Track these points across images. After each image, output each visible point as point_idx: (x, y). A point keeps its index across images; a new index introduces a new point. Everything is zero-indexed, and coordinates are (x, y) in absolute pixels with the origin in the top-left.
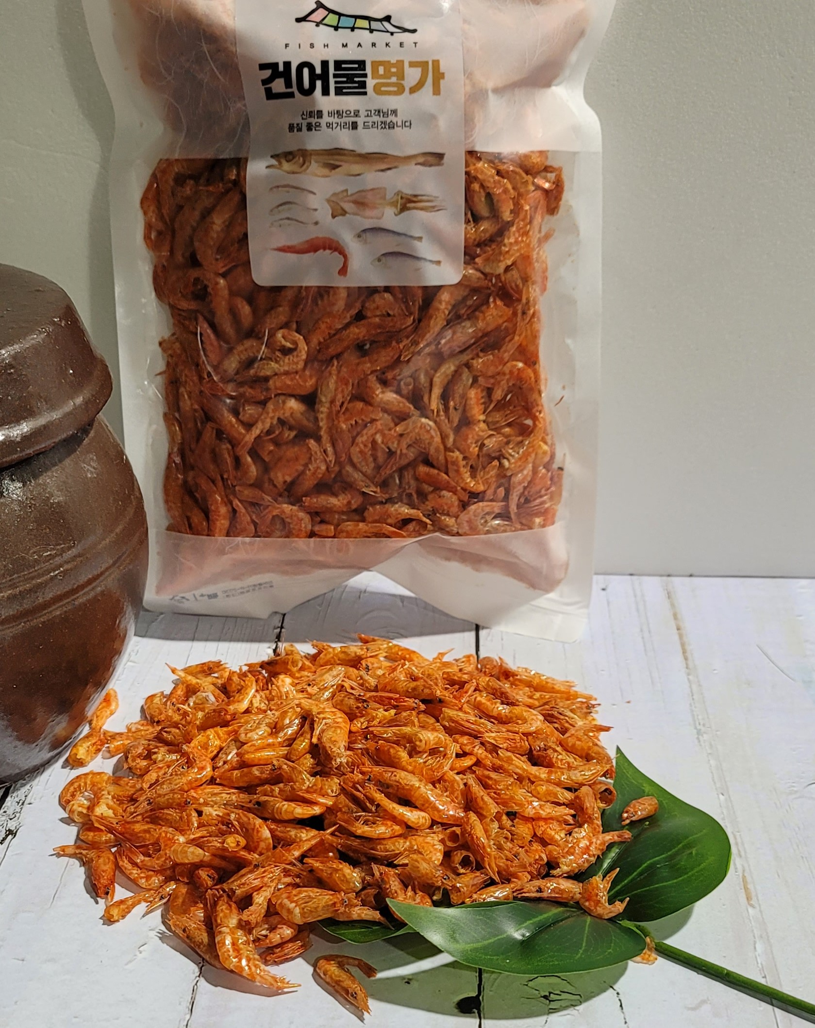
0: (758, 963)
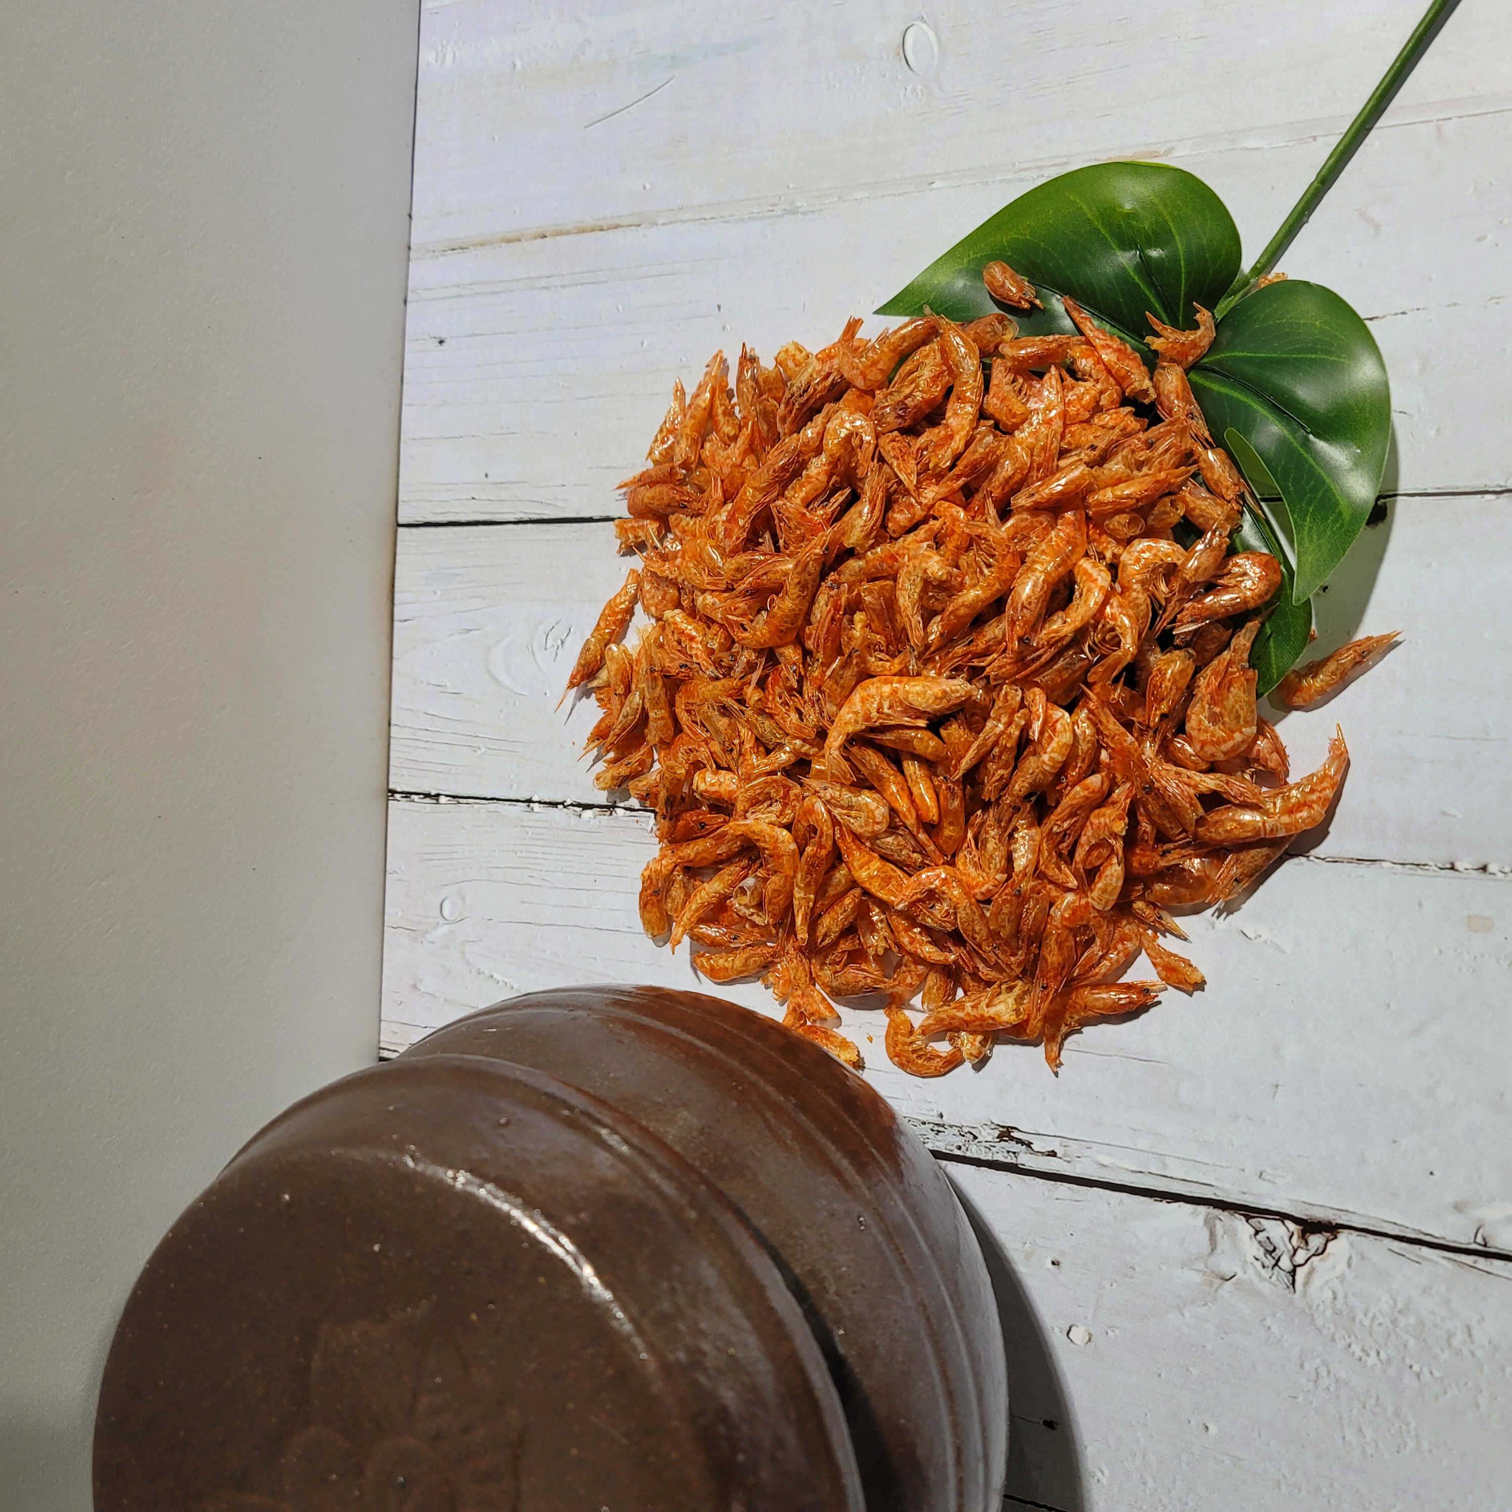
0: (1287, 146)
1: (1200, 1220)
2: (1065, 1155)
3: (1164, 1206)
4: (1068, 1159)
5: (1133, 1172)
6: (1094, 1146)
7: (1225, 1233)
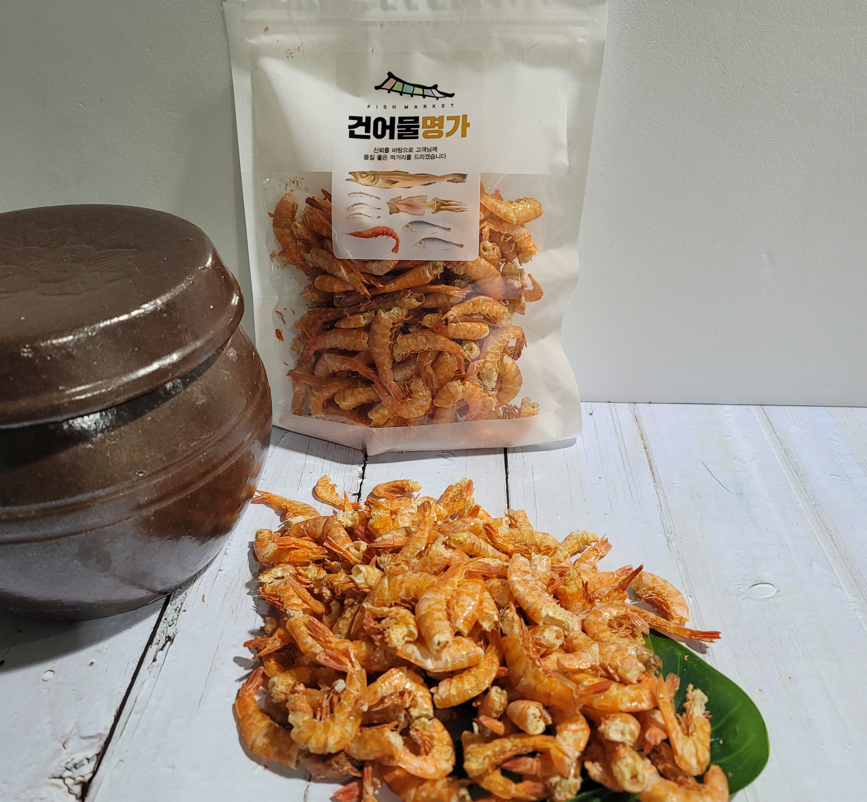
5: (136, 698)
6: (155, 680)
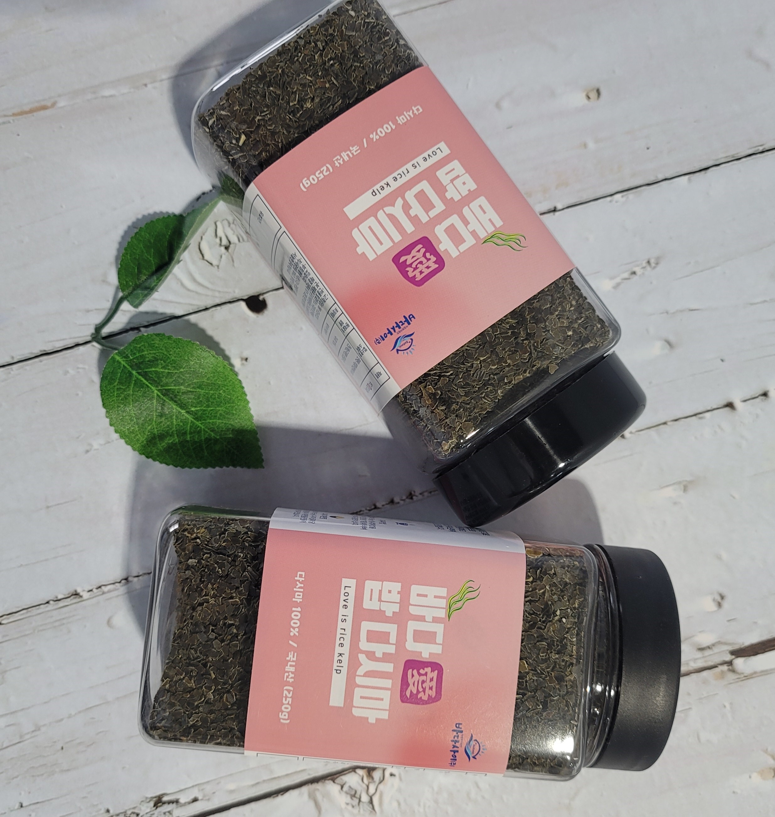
1: (306, 796)
2: (204, 796)
3: (280, 799)
4: (207, 798)
7: (323, 797)
